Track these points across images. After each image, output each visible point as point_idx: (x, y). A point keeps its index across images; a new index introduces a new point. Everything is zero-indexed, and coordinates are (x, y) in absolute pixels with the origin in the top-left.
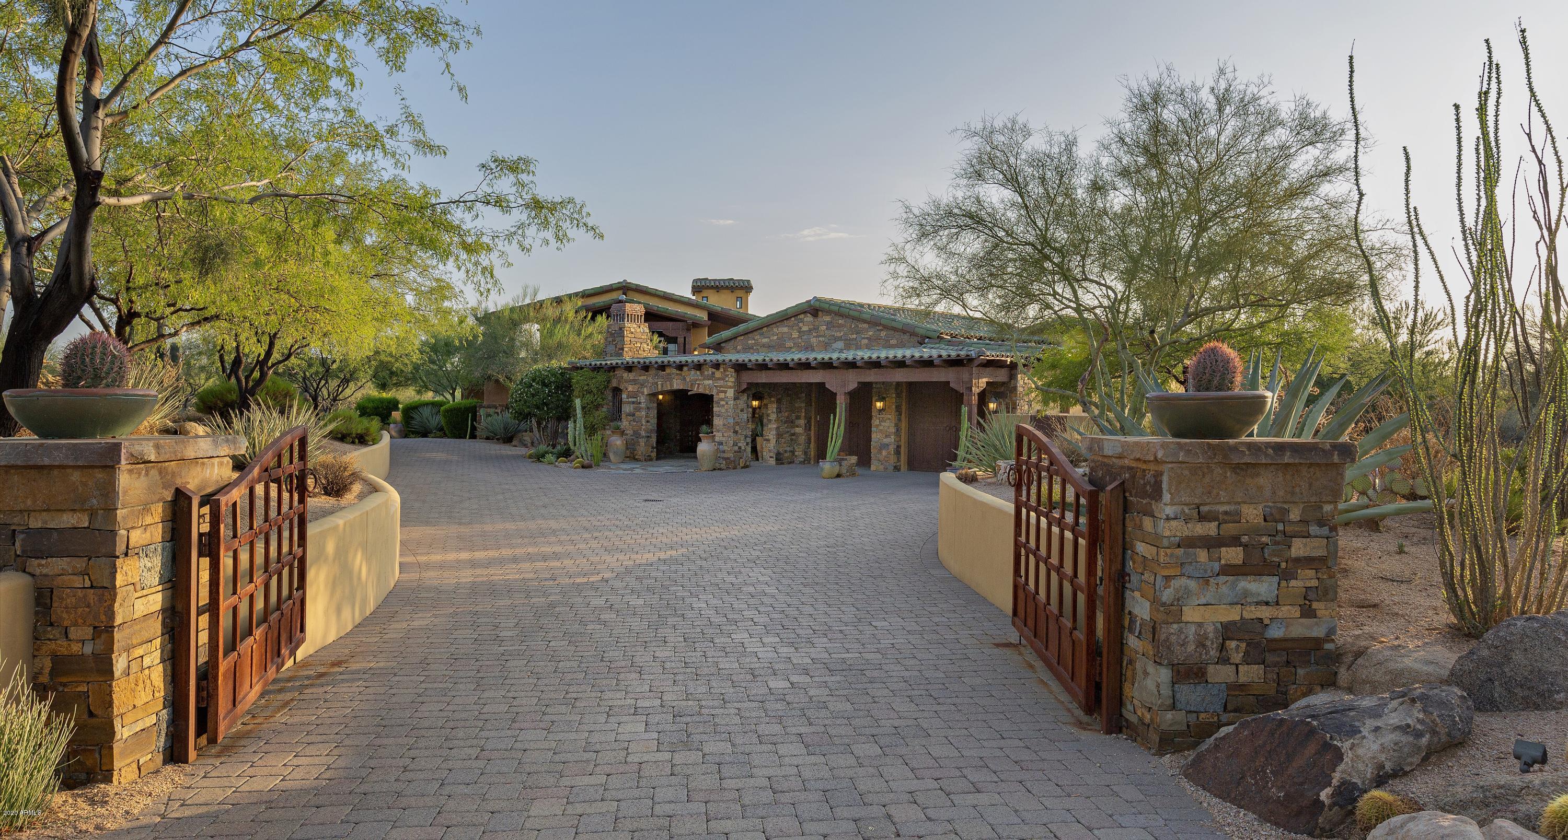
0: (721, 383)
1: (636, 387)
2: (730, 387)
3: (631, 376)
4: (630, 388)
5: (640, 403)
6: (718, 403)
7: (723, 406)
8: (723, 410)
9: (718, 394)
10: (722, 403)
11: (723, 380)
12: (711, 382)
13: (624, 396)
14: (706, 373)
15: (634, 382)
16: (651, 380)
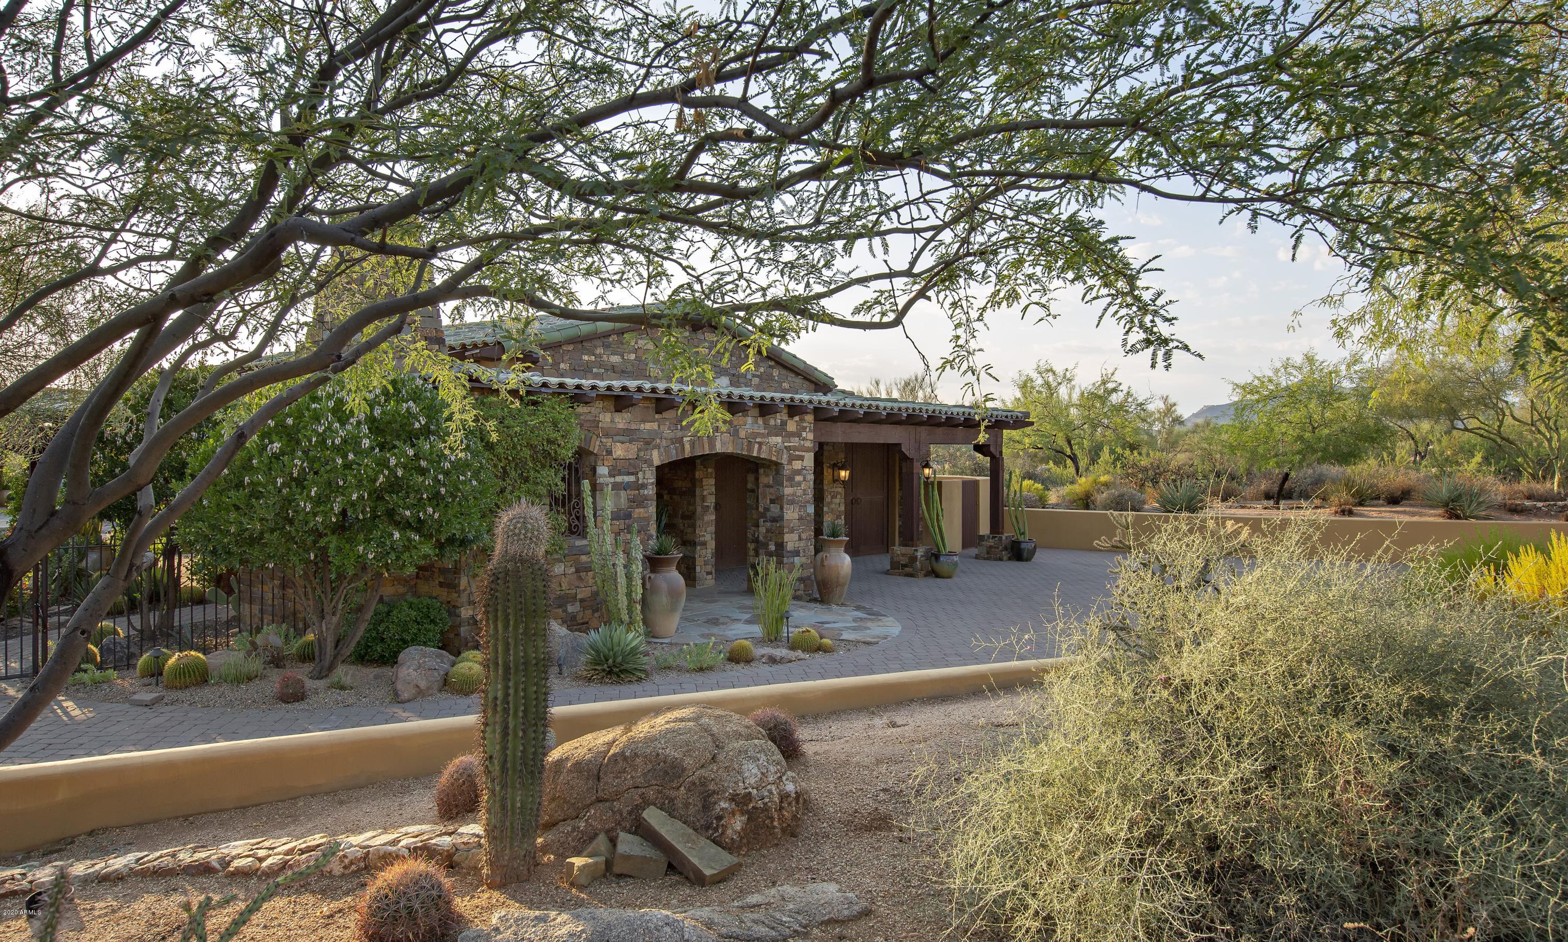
0: (795, 442)
1: (634, 448)
2: (807, 450)
3: (621, 420)
4: (619, 451)
5: (644, 486)
6: (791, 479)
7: (799, 484)
8: (799, 492)
9: (790, 462)
10: (798, 478)
11: (799, 436)
12: (779, 439)
13: (602, 470)
14: (772, 422)
15: (629, 435)
16: (667, 433)
